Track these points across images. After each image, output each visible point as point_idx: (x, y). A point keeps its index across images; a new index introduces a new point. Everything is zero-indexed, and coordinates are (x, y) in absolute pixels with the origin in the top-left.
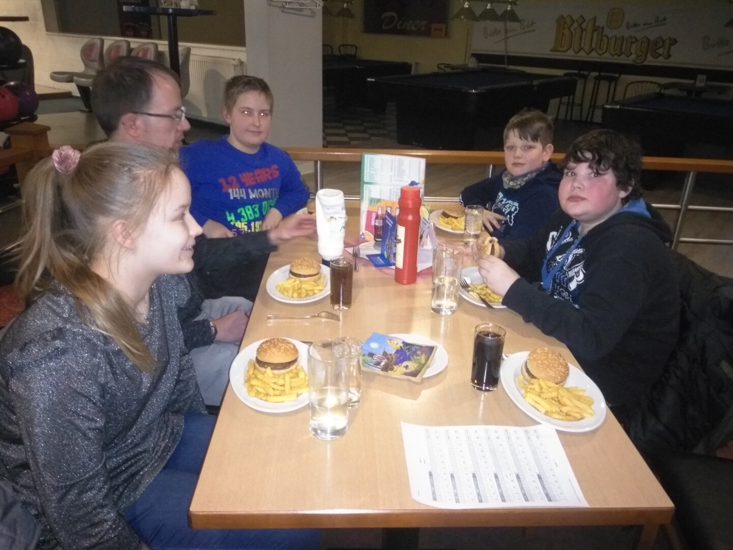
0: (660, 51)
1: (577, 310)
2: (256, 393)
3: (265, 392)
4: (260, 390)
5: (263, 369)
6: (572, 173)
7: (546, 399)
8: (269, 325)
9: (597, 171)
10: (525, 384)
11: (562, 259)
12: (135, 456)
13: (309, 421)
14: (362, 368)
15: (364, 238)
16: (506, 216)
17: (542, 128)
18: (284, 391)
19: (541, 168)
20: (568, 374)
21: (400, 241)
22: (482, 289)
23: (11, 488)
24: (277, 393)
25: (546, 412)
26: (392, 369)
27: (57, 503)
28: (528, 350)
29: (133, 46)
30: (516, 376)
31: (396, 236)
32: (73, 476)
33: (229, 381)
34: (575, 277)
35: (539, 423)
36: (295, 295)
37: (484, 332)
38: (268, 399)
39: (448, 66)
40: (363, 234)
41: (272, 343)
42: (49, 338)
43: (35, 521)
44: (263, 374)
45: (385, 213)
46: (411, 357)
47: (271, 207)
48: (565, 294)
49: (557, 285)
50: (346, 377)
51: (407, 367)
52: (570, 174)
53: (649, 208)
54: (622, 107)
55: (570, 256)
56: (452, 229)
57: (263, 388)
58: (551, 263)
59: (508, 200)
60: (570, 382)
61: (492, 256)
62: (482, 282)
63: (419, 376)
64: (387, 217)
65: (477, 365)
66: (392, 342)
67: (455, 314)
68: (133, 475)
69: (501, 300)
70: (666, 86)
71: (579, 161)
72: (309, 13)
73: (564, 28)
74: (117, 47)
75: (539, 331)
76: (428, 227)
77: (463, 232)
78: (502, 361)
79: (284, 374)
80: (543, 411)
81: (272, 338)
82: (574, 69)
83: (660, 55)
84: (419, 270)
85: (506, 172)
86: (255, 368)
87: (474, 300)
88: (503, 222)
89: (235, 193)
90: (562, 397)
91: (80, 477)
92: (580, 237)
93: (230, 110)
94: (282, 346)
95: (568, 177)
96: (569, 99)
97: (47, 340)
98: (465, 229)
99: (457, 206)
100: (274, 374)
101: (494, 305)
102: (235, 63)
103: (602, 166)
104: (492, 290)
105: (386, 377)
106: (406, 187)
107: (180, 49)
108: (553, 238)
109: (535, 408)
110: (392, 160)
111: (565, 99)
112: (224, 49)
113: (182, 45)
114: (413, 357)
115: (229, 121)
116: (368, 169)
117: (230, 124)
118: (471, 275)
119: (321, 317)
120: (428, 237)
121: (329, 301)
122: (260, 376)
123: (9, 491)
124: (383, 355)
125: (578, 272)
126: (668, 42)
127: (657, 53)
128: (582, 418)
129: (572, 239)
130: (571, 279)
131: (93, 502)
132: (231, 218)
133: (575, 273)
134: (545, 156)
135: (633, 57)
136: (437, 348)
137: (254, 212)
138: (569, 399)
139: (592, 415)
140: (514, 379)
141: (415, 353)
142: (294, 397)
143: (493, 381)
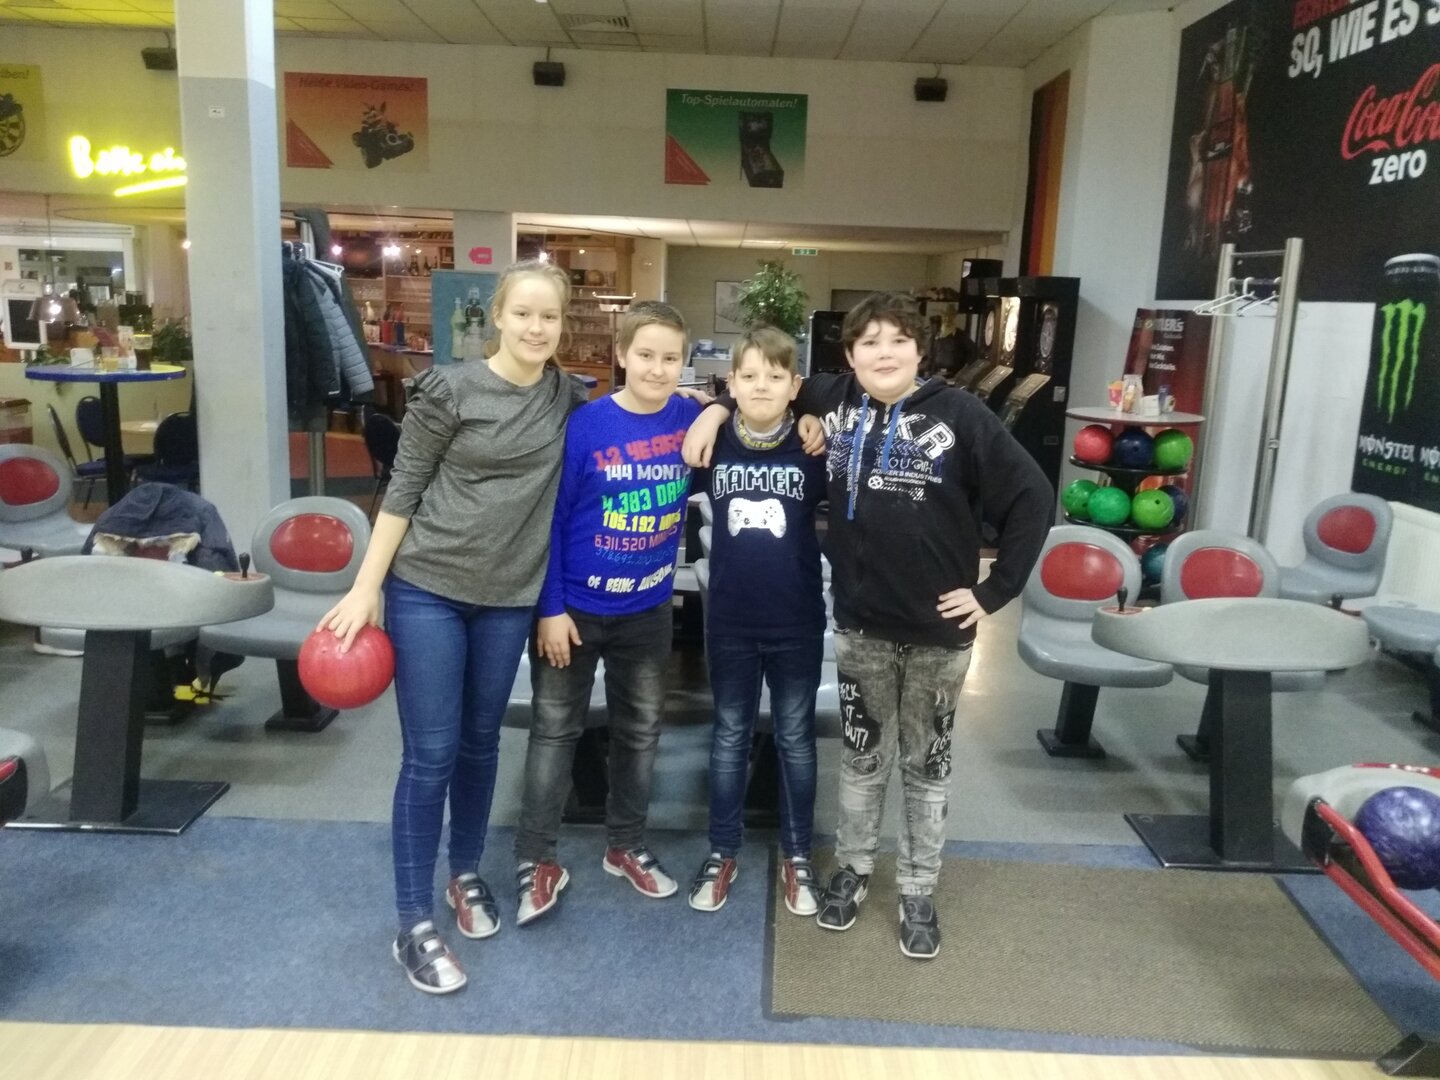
132: (607, 505)
137: (642, 502)
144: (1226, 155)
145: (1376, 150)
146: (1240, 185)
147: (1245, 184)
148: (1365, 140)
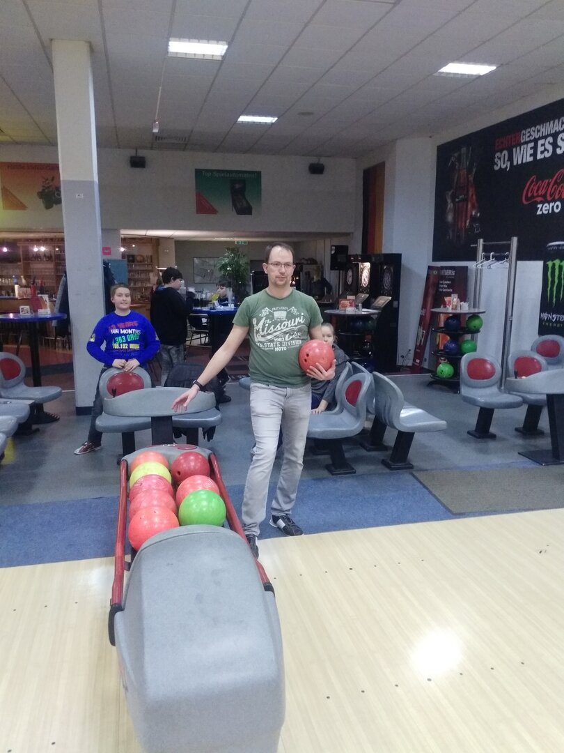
144: (466, 200)
145: (539, 201)
146: (474, 213)
147: (476, 213)
148: (533, 197)
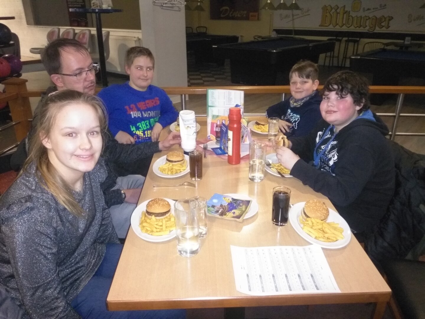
0: (383, 24)
1: (334, 176)
2: (146, 231)
3: (151, 230)
4: (149, 229)
5: (150, 217)
6: (327, 98)
7: (315, 230)
8: (154, 191)
9: (341, 95)
10: (303, 221)
11: (324, 148)
12: (76, 269)
13: (177, 246)
14: (208, 214)
15: (210, 139)
16: (293, 124)
17: (312, 71)
18: (162, 229)
19: (312, 94)
20: (328, 215)
21: (230, 140)
22: (278, 166)
23: (5, 290)
24: (158, 230)
25: (315, 237)
26: (225, 215)
27: (30, 297)
28: (305, 201)
29: (76, 31)
30: (298, 216)
31: (228, 137)
32: (39, 281)
33: (130, 224)
34: (332, 158)
35: (312, 244)
36: (169, 173)
37: (279, 191)
38: (153, 234)
39: (259, 37)
40: (209, 136)
41: (155, 201)
42: (23, 201)
43: (19, 308)
44: (150, 220)
45: (221, 123)
46: (237, 207)
47: (156, 122)
48: (327, 168)
49: (322, 163)
50: (197, 219)
51: (234, 213)
52: (326, 98)
53: (375, 116)
54: (361, 58)
55: (329, 145)
56: (261, 132)
57: (150, 228)
58: (318, 150)
59: (293, 114)
60: (330, 219)
61: (284, 147)
62: (278, 162)
63: (241, 218)
64: (222, 126)
65: (274, 211)
66: (226, 198)
67: (263, 181)
68: (76, 280)
69: (289, 172)
70: (387, 45)
71: (330, 90)
72: (177, 9)
73: (327, 13)
74: (67, 33)
75: (311, 190)
76: (247, 131)
77: (267, 133)
78: (289, 208)
79: (162, 219)
80: (314, 236)
81: (155, 198)
82: (334, 37)
83: (383, 26)
84: (241, 156)
85: (292, 98)
86: (145, 216)
87: (273, 173)
88: (291, 127)
89: (134, 114)
90: (325, 228)
91: (43, 282)
92: (335, 135)
93: (129, 67)
94: (161, 203)
95: (325, 100)
96: (331, 54)
97: (22, 203)
98: (269, 131)
99: (264, 118)
100: (156, 219)
101: (286, 175)
102: (135, 39)
103: (344, 93)
104: (283, 167)
105: (222, 219)
106: (233, 107)
107: (103, 32)
108: (320, 135)
109: (309, 235)
110: (224, 93)
111: (329, 54)
112: (129, 32)
113: (104, 30)
114: (238, 207)
115: (129, 72)
116: (211, 98)
117: (129, 74)
118: (272, 158)
119: (185, 185)
120: (247, 137)
121: (189, 176)
122: (148, 221)
123: (3, 291)
124: (220, 206)
125: (334, 155)
126: (387, 19)
127: (382, 25)
128: (337, 241)
129: (330, 136)
130: (330, 159)
131: (52, 296)
132: (133, 129)
133: (333, 155)
134: (314, 87)
135: (368, 28)
136: (252, 201)
137: (147, 125)
138: (329, 229)
139: (342, 238)
140: (297, 218)
141: (239, 205)
142: (168, 232)
143: (285, 220)
